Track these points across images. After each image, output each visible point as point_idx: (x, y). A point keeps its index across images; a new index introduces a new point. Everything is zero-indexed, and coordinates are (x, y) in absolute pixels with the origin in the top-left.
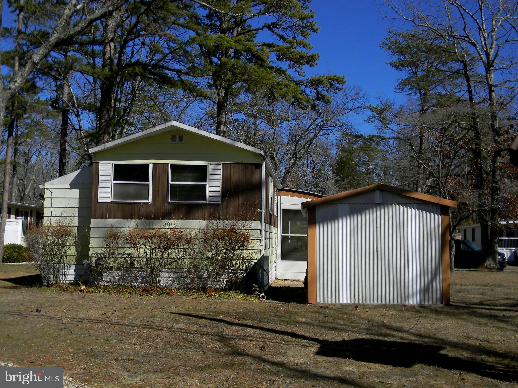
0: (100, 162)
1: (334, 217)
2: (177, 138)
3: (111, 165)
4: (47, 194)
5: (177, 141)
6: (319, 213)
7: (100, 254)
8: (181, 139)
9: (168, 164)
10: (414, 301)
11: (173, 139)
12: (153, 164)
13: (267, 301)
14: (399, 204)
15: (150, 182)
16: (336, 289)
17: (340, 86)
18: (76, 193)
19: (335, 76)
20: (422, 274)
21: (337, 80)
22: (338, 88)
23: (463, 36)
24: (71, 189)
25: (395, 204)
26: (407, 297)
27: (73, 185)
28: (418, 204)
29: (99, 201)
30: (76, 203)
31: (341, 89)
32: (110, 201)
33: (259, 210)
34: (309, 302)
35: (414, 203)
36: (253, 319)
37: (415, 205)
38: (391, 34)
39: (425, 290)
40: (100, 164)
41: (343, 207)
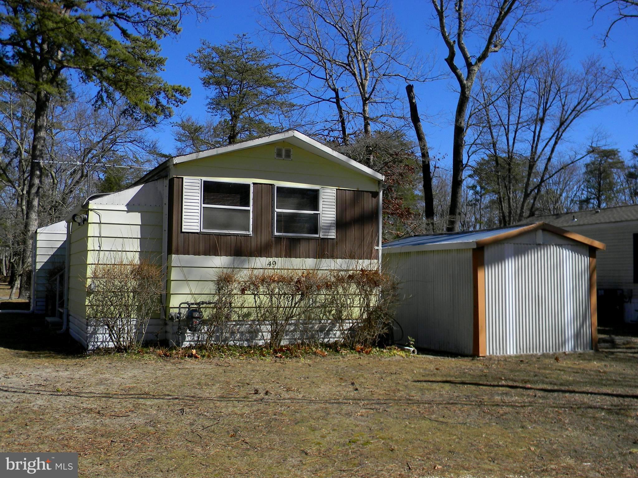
0: (185, 177)
1: (500, 259)
2: (284, 153)
3: (200, 182)
4: (92, 217)
5: (283, 157)
6: (488, 254)
7: (192, 304)
8: (288, 155)
9: (272, 185)
10: (569, 348)
11: (279, 155)
12: (254, 184)
13: (419, 356)
14: (556, 245)
15: (251, 208)
16: (504, 339)
18: (136, 218)
20: (575, 318)
21: (181, 91)
22: (181, 101)
24: (128, 212)
25: (553, 245)
26: (564, 343)
27: (131, 207)
28: (571, 245)
29: (183, 230)
30: (137, 232)
32: (198, 231)
33: (376, 248)
34: (480, 355)
35: (568, 245)
37: (570, 246)
39: (577, 336)
40: (184, 180)
41: (509, 247)
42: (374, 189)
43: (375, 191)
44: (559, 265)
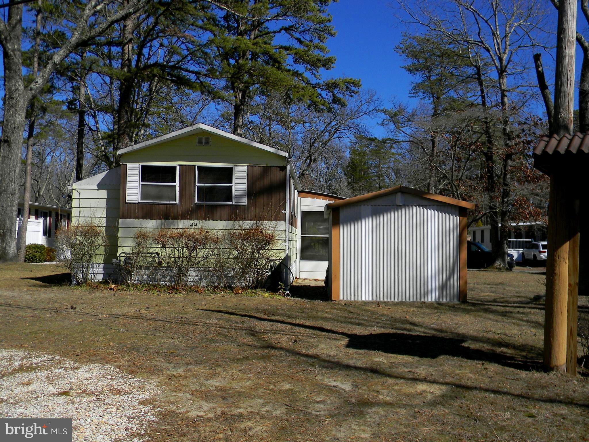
0: (128, 164)
1: (357, 218)
2: (204, 141)
3: (139, 166)
4: (75, 195)
5: (204, 143)
6: (343, 214)
7: (129, 254)
8: (207, 142)
9: (194, 166)
10: (432, 298)
11: (200, 142)
12: (180, 165)
13: (292, 299)
14: (419, 206)
15: (177, 184)
16: (359, 287)
17: (356, 89)
18: (103, 194)
19: (351, 79)
20: (441, 271)
21: (353, 83)
22: (354, 92)
23: (477, 41)
24: (98, 189)
25: (415, 206)
26: (426, 294)
27: (100, 186)
28: (437, 205)
29: (127, 202)
30: (104, 204)
31: (357, 93)
32: (137, 202)
33: (283, 212)
34: (333, 299)
35: (433, 205)
36: (282, 315)
37: (435, 206)
38: (406, 38)
39: (443, 287)
40: (128, 166)
41: (366, 208)
42: (281, 164)
43: (282, 165)
44: (423, 224)
